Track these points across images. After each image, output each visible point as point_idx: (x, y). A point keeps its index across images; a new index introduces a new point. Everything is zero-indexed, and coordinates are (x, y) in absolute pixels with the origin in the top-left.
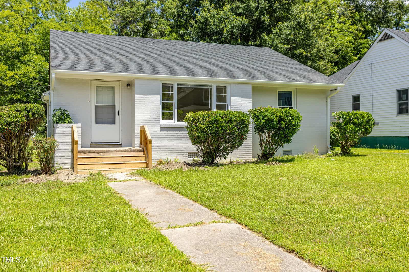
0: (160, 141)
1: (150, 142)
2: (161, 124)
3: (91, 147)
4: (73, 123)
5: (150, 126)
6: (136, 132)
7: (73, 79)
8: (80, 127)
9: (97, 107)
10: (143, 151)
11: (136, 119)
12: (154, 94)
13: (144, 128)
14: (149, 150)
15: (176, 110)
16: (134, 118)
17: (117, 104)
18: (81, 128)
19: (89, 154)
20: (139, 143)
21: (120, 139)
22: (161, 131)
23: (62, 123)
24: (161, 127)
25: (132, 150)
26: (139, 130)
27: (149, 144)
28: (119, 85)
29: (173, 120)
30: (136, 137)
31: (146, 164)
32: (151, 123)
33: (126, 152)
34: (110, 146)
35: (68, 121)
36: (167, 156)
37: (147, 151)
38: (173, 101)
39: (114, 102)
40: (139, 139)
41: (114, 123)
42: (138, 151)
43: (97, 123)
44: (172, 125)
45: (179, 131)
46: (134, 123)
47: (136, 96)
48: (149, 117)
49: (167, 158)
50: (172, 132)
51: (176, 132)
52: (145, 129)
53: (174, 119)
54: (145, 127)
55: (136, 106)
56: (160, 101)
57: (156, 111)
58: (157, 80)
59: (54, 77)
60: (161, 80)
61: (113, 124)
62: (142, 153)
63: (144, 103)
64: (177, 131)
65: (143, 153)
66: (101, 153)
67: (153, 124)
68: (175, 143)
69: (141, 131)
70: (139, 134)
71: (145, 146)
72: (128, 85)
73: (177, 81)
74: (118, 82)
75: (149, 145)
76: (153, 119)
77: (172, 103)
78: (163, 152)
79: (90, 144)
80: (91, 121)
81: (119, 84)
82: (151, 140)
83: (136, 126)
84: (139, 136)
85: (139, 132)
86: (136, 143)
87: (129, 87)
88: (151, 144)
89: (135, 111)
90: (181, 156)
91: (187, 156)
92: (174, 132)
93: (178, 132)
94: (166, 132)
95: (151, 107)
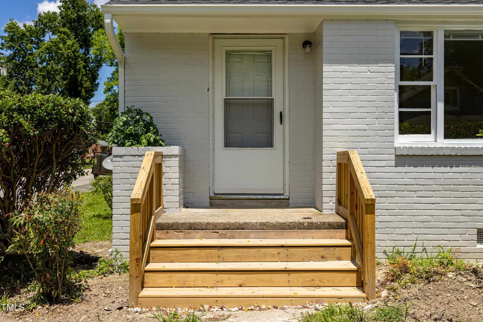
0: (393, 193)
1: (371, 206)
2: (396, 145)
3: (212, 205)
4: (161, 145)
5: (366, 151)
6: (324, 169)
7: (168, 35)
8: (175, 156)
9: (227, 103)
10: (345, 226)
11: (324, 133)
12: (376, 62)
13: (349, 159)
14: (367, 231)
15: (441, 106)
16: (321, 130)
17: (277, 96)
18: (177, 159)
19: (189, 233)
20: (334, 199)
21: (284, 185)
22: (396, 166)
23: (132, 144)
24: (396, 155)
25: (312, 223)
26: (335, 163)
27: (367, 213)
28: (284, 47)
29: (429, 133)
30: (324, 181)
31: (354, 275)
32: (367, 145)
33: (294, 228)
34: (260, 204)
35: (148, 141)
36: (414, 237)
37: (360, 233)
38: (431, 80)
39: (269, 91)
40: (334, 187)
41: (269, 144)
42: (331, 226)
43: (227, 144)
44: (429, 149)
45: (451, 167)
46: (322, 142)
47: (326, 68)
48: (365, 127)
49: (413, 243)
50: (429, 169)
51: (442, 169)
52: (351, 161)
53: (433, 131)
54: (351, 156)
55: (326, 96)
56: (393, 81)
57: (382, 109)
58: (386, 20)
59: (108, 23)
60: (397, 22)
61: (268, 147)
62: (343, 232)
63: (349, 86)
64: (446, 166)
65: (347, 233)
66: (224, 232)
67: (374, 145)
68: (439, 200)
69: (339, 165)
70: (335, 175)
71: (352, 214)
72: (306, 43)
73: (445, 23)
74: (281, 36)
75: (368, 218)
76: (373, 133)
77: (430, 86)
78: (402, 225)
79: (211, 198)
80: (214, 140)
81: (284, 43)
82: (373, 200)
83: (325, 151)
84: (335, 181)
85: (335, 169)
86: (325, 200)
87: (308, 49)
88: (373, 213)
89: (324, 110)
90: (458, 237)
91: (475, 237)
92: (436, 169)
93: (448, 169)
94: (412, 169)
95: (368, 98)
